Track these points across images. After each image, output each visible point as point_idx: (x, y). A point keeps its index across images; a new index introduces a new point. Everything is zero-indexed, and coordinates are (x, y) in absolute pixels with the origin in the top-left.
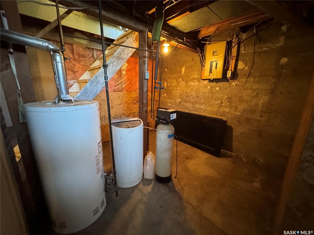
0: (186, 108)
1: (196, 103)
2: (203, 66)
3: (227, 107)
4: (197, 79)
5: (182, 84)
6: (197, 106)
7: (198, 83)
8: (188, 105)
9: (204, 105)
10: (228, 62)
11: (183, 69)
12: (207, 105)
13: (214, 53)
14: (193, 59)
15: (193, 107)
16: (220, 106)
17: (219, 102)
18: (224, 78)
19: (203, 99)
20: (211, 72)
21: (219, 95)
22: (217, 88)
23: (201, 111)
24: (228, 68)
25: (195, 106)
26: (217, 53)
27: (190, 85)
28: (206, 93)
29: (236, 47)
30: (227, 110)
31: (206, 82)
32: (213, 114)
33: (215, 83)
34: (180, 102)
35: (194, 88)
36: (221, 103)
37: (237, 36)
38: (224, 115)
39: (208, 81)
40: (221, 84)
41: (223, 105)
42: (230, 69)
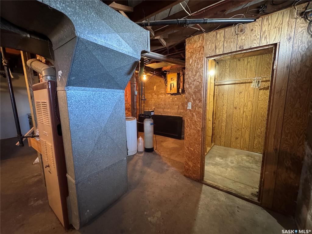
0: (159, 112)
1: (165, 108)
2: (166, 86)
3: (182, 109)
4: (164, 93)
5: (155, 96)
6: (165, 110)
7: (165, 96)
8: (160, 110)
9: (169, 109)
10: (179, 84)
11: (155, 87)
12: (171, 109)
13: (171, 79)
14: (160, 81)
15: (163, 111)
16: (178, 109)
17: (178, 107)
18: (178, 93)
19: (168, 106)
20: (171, 89)
21: (177, 103)
22: (176, 99)
23: (168, 113)
24: (180, 87)
25: (164, 110)
26: (173, 79)
27: (160, 97)
28: (170, 102)
29: (182, 76)
30: (182, 111)
31: (169, 95)
32: (175, 114)
33: (174, 96)
34: (155, 109)
35: (163, 99)
36: (179, 107)
37: (182, 71)
38: (181, 114)
39: (170, 94)
40: (177, 96)
41: (180, 108)
42: (181, 88)
